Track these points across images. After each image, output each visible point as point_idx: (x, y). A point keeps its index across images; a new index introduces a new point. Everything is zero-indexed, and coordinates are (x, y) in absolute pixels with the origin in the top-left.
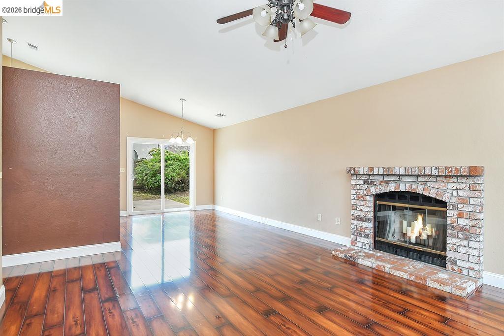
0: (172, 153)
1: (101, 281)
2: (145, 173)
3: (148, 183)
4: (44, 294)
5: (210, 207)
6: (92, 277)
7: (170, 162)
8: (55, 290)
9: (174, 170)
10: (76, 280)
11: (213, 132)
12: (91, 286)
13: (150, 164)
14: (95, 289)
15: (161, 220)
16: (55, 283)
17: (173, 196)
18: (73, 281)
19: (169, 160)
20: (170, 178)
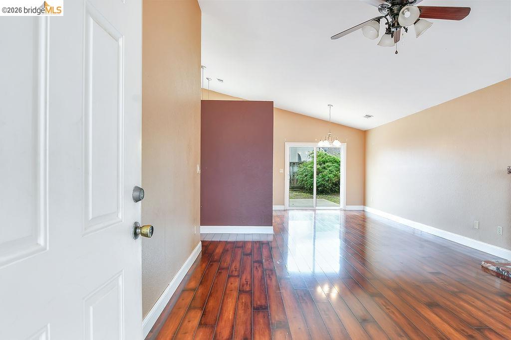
0: (331, 155)
1: (255, 251)
2: (305, 174)
3: (307, 184)
4: (221, 251)
5: (360, 208)
6: (250, 247)
7: (327, 164)
8: (227, 250)
9: (331, 172)
10: (240, 247)
11: (363, 134)
12: (249, 252)
13: (309, 166)
14: (250, 254)
15: (313, 216)
16: (228, 246)
17: (329, 196)
18: (238, 247)
19: (327, 162)
20: (327, 179)
